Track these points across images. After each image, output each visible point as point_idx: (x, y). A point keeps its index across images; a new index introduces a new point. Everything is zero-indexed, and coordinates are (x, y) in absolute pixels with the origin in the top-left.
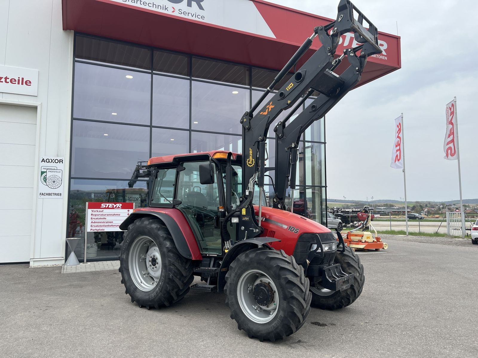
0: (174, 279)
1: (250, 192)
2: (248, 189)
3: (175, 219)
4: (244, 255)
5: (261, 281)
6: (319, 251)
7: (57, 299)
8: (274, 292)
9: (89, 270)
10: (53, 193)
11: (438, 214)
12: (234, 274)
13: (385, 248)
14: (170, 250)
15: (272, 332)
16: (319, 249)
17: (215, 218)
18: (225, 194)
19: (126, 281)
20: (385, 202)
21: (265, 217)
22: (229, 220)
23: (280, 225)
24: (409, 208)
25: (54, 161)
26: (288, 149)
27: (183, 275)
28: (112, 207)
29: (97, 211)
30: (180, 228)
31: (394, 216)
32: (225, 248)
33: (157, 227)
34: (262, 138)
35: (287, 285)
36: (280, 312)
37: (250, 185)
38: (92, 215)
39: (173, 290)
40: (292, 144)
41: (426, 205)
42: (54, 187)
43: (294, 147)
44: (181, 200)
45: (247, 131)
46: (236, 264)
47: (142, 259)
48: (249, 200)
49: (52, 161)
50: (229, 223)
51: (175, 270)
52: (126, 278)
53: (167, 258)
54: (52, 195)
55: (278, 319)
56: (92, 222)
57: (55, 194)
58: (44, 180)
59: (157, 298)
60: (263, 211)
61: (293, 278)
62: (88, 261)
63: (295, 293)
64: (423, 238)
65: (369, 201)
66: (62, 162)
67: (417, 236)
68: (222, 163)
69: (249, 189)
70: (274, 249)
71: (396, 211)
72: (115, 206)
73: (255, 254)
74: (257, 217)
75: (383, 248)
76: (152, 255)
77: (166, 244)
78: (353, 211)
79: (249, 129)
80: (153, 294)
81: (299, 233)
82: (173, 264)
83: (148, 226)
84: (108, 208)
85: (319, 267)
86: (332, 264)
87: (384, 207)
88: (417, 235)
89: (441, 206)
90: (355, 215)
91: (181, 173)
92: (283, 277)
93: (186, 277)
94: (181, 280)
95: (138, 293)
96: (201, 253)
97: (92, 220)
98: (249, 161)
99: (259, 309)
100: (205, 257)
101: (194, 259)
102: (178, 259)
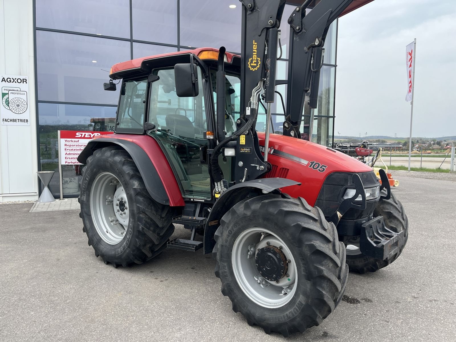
0: (145, 232)
1: (252, 110)
2: (250, 106)
3: (146, 150)
4: (242, 205)
5: (268, 243)
6: (359, 199)
7: (7, 248)
8: (289, 262)
9: (62, 208)
10: (18, 119)
11: (430, 150)
12: (227, 232)
13: (395, 185)
14: (139, 192)
15: (285, 323)
16: (360, 197)
17: (201, 149)
18: (216, 113)
19: (88, 229)
20: (378, 138)
21: (274, 148)
22: (221, 152)
23: (296, 159)
24: (401, 144)
25: (16, 81)
26: (309, 49)
27: (158, 226)
28: (89, 137)
29: (72, 141)
30: (153, 162)
31: (386, 152)
32: (215, 192)
33: (121, 160)
34: (274, 22)
35: (313, 257)
36: (299, 296)
37: (253, 100)
38: (65, 145)
39: (145, 245)
40: (315, 40)
41: (418, 142)
42: (19, 112)
43: (318, 45)
44: (155, 123)
45: (250, 12)
46: (230, 218)
47: (108, 202)
48: (250, 122)
49: (14, 80)
50: (220, 157)
51: (147, 220)
52: (88, 226)
53: (135, 204)
54: (17, 121)
55: (295, 306)
56: (66, 154)
57: (21, 120)
58: (6, 103)
59: (125, 254)
60: (271, 140)
61: (322, 245)
62: (65, 197)
63: (326, 271)
64: (426, 174)
65: (361, 137)
66: (26, 81)
67: (419, 172)
68: (211, 69)
69: (252, 106)
70: (290, 197)
71: (388, 147)
72: (92, 136)
73: (261, 204)
74: (262, 148)
75: (394, 186)
76: (119, 198)
77: (134, 185)
78: (351, 146)
79: (253, 9)
80: (119, 250)
81: (325, 173)
82: (143, 212)
83: (110, 159)
84: (84, 138)
85: (356, 222)
86: (372, 217)
87: (377, 142)
88: (419, 170)
89: (432, 142)
90: (353, 150)
91: (154, 84)
92: (306, 243)
93: (163, 228)
94: (156, 232)
95: (102, 245)
96: (183, 196)
97: (67, 151)
98: (252, 62)
99: (264, 283)
100: (189, 201)
101: (173, 206)
102: (151, 204)
